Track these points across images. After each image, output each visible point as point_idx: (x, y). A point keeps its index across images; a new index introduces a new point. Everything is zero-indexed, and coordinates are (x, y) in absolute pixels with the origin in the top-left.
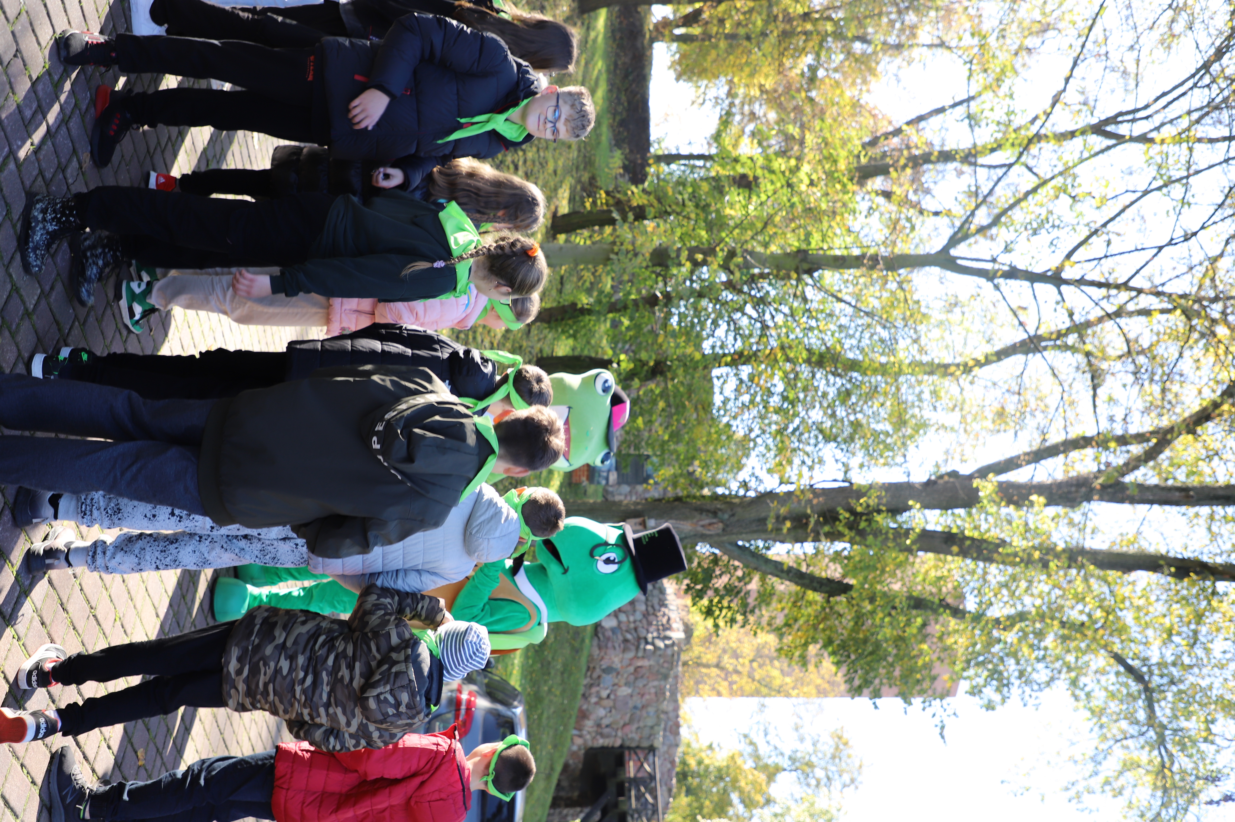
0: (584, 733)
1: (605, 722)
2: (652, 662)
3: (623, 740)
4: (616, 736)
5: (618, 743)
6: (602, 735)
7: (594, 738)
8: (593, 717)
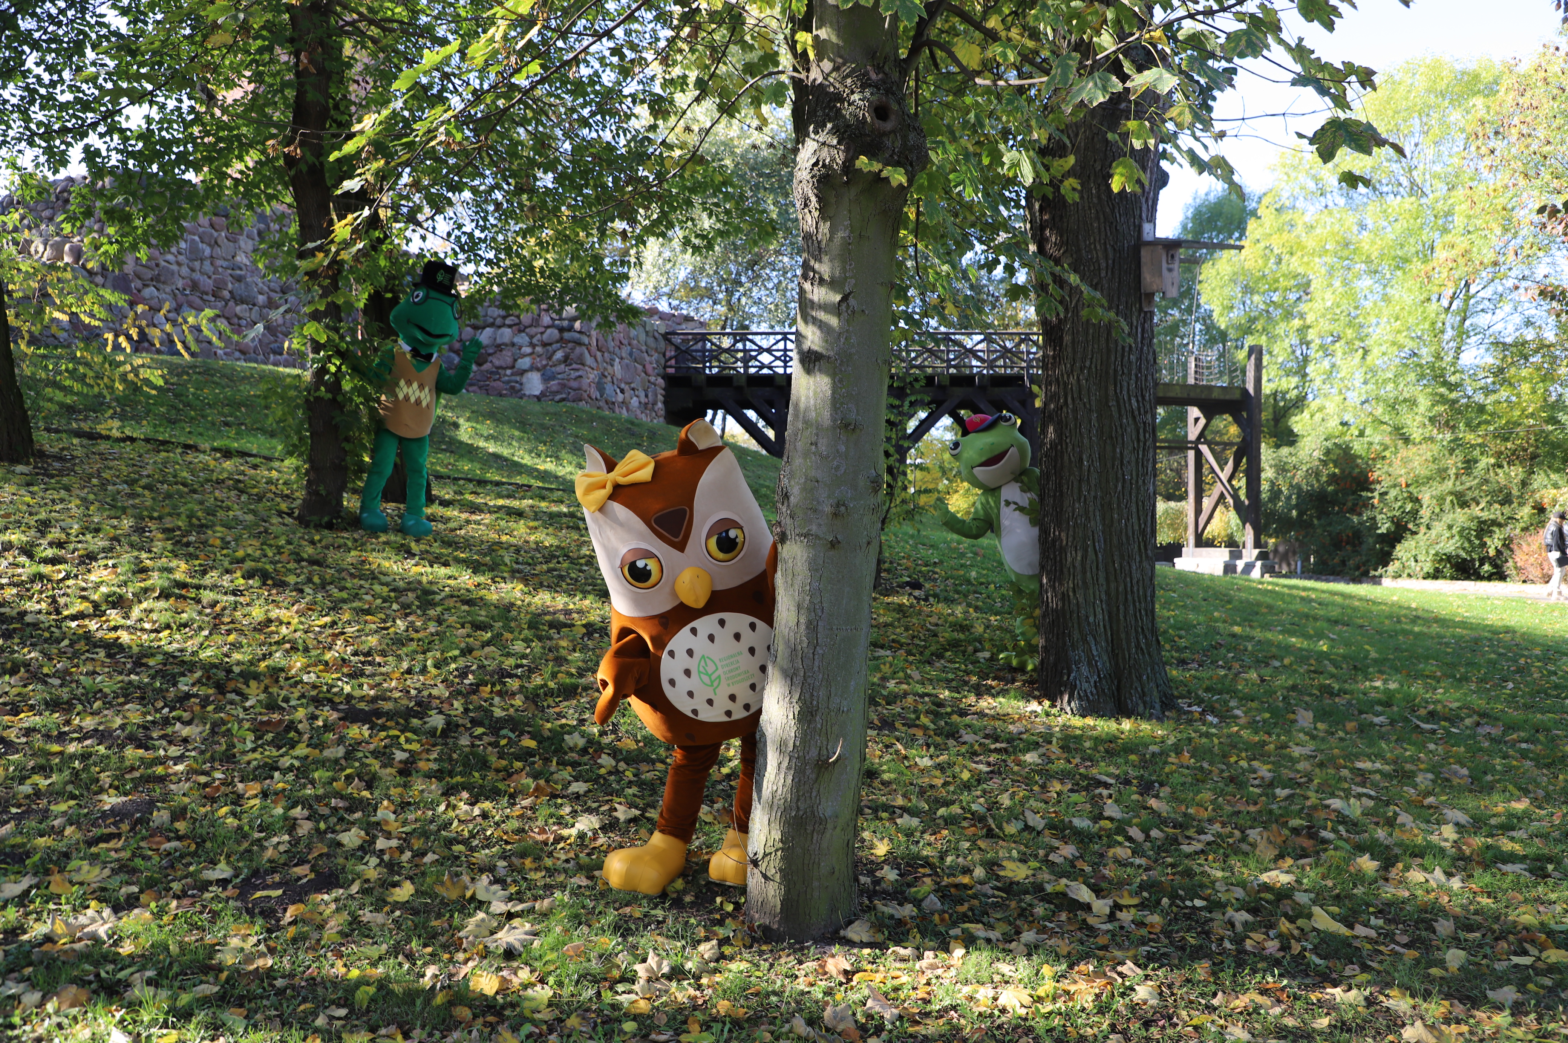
1: (643, 397)
3: (659, 375)
4: (654, 383)
5: (661, 382)
6: (656, 402)
7: (658, 413)
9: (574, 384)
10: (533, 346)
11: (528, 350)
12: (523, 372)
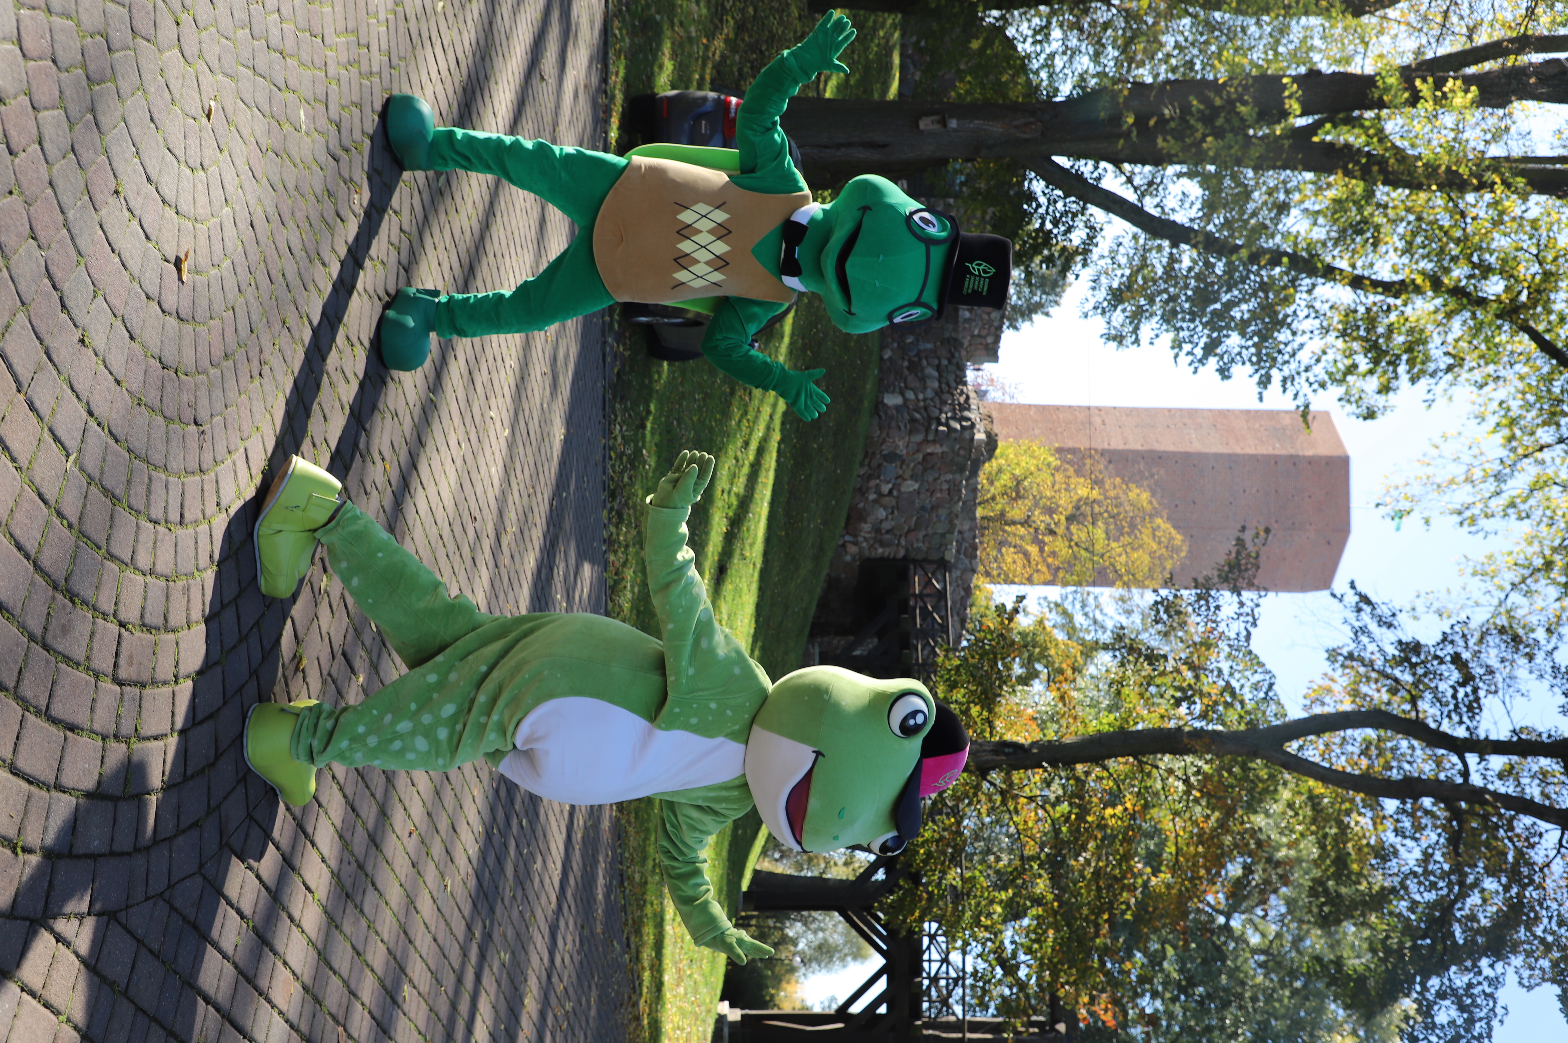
0: (860, 539)
1: (886, 526)
2: (945, 449)
3: (907, 550)
4: (898, 545)
5: (902, 553)
6: (882, 544)
7: (871, 547)
8: (871, 519)
9: (893, 424)
10: (925, 400)
11: (921, 396)
12: (902, 394)
